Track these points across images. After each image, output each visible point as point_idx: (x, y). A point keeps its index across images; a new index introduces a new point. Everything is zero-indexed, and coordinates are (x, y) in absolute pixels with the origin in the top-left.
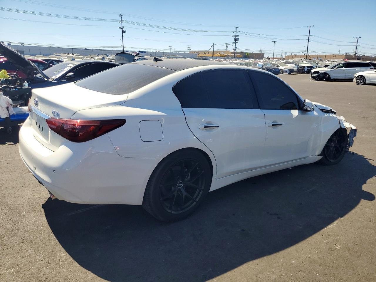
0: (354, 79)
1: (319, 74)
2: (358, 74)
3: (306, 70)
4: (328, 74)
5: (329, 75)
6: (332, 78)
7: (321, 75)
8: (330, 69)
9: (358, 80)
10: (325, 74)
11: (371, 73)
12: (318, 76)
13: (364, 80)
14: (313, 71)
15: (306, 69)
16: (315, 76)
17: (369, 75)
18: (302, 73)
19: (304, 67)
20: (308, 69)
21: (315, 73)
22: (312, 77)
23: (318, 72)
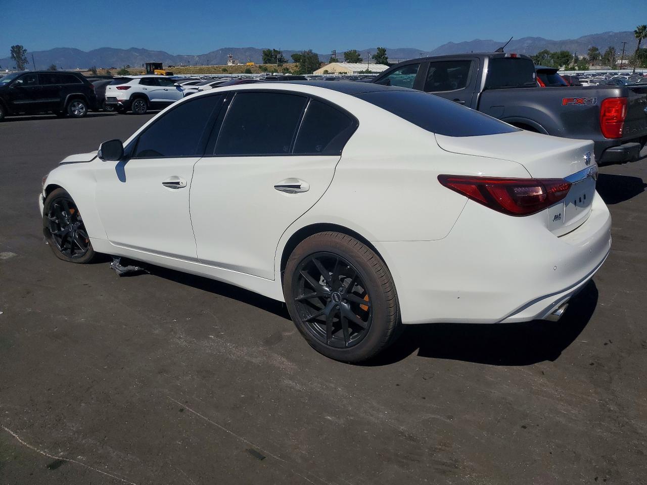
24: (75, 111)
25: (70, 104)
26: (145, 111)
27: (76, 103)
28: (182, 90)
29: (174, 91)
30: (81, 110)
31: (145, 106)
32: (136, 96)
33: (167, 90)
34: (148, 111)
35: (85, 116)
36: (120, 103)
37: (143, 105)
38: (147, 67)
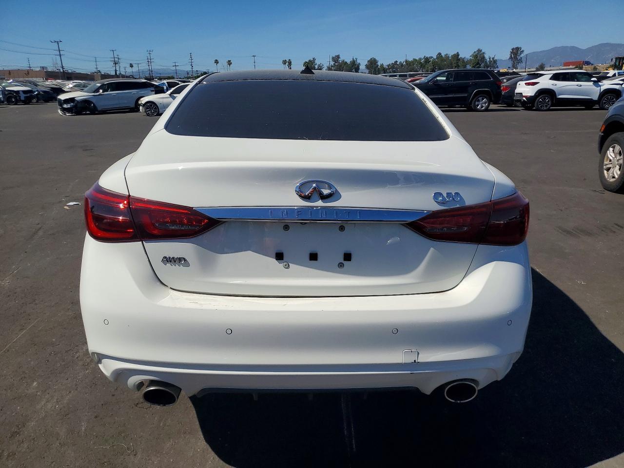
0: (141, 108)
1: (76, 102)
2: (144, 100)
3: (22, 98)
4: (92, 103)
5: (94, 104)
6: (99, 109)
7: (79, 105)
8: (93, 94)
9: (147, 109)
10: (86, 102)
11: (163, 98)
12: (75, 106)
13: (155, 108)
14: (62, 97)
15: (23, 96)
16: (69, 106)
17: (161, 101)
18: (16, 104)
19: (17, 92)
20: (26, 95)
21: (67, 101)
22: (64, 110)
23: (72, 100)
24: (478, 105)
25: (475, 99)
26: (548, 107)
27: (480, 98)
28: (600, 86)
29: (590, 87)
30: (484, 105)
31: (550, 103)
32: (543, 92)
33: (581, 86)
34: (551, 108)
35: (487, 110)
36: (524, 99)
37: (548, 102)
38: (616, 61)
